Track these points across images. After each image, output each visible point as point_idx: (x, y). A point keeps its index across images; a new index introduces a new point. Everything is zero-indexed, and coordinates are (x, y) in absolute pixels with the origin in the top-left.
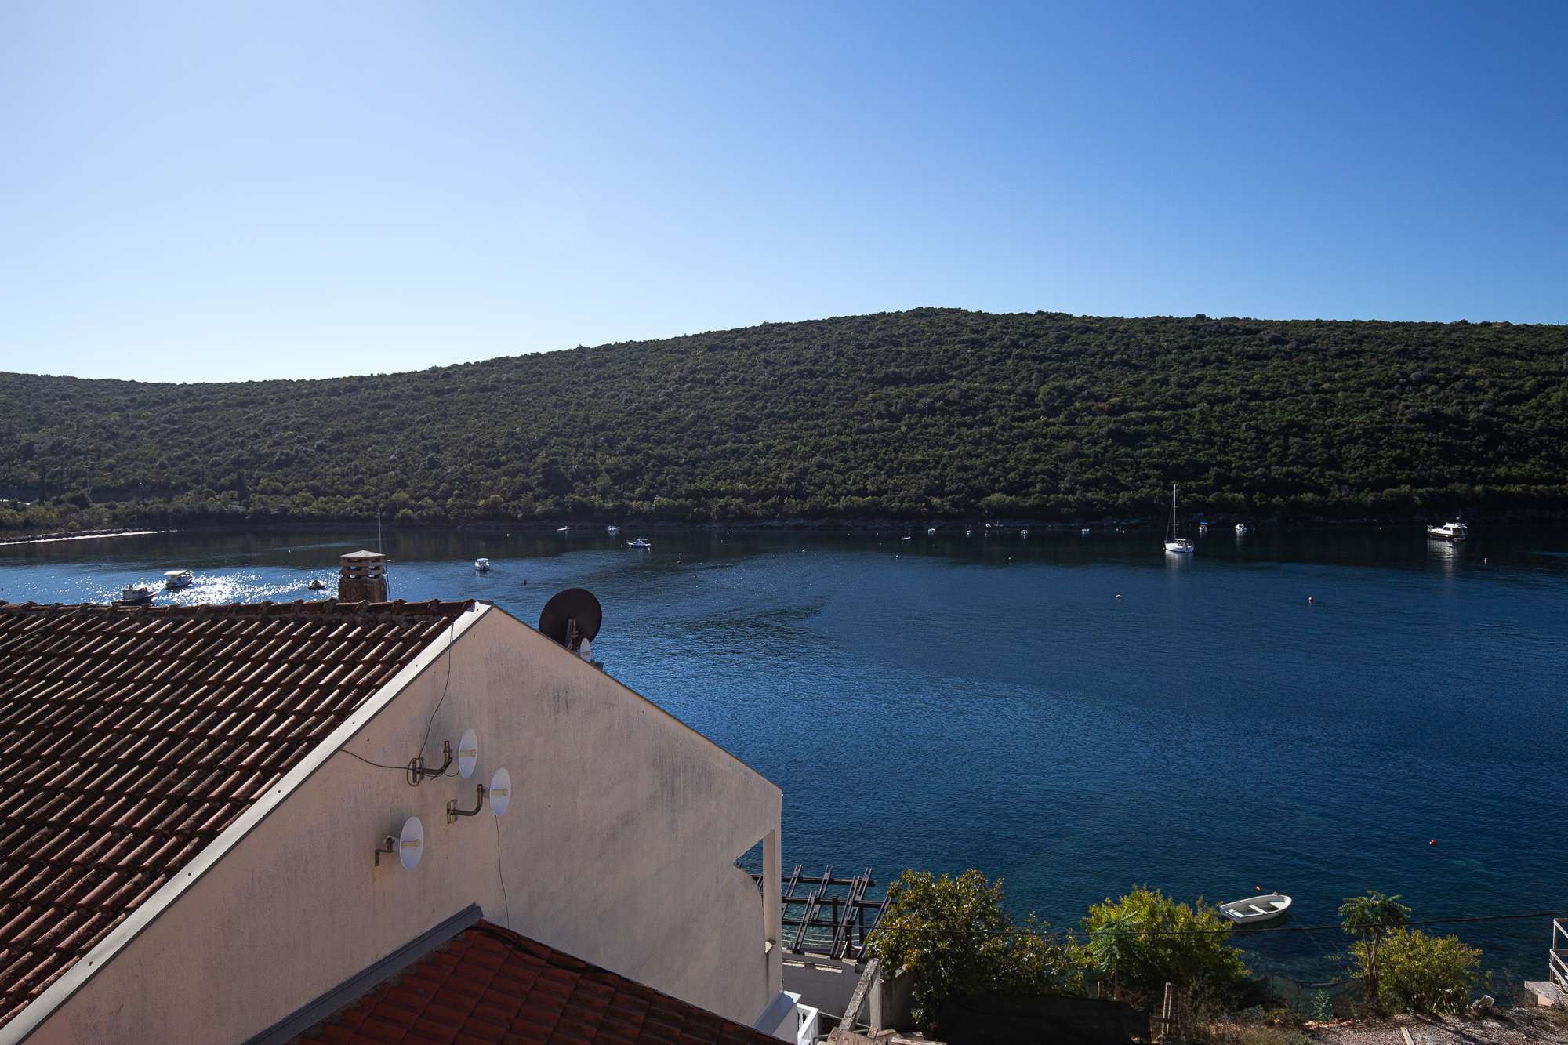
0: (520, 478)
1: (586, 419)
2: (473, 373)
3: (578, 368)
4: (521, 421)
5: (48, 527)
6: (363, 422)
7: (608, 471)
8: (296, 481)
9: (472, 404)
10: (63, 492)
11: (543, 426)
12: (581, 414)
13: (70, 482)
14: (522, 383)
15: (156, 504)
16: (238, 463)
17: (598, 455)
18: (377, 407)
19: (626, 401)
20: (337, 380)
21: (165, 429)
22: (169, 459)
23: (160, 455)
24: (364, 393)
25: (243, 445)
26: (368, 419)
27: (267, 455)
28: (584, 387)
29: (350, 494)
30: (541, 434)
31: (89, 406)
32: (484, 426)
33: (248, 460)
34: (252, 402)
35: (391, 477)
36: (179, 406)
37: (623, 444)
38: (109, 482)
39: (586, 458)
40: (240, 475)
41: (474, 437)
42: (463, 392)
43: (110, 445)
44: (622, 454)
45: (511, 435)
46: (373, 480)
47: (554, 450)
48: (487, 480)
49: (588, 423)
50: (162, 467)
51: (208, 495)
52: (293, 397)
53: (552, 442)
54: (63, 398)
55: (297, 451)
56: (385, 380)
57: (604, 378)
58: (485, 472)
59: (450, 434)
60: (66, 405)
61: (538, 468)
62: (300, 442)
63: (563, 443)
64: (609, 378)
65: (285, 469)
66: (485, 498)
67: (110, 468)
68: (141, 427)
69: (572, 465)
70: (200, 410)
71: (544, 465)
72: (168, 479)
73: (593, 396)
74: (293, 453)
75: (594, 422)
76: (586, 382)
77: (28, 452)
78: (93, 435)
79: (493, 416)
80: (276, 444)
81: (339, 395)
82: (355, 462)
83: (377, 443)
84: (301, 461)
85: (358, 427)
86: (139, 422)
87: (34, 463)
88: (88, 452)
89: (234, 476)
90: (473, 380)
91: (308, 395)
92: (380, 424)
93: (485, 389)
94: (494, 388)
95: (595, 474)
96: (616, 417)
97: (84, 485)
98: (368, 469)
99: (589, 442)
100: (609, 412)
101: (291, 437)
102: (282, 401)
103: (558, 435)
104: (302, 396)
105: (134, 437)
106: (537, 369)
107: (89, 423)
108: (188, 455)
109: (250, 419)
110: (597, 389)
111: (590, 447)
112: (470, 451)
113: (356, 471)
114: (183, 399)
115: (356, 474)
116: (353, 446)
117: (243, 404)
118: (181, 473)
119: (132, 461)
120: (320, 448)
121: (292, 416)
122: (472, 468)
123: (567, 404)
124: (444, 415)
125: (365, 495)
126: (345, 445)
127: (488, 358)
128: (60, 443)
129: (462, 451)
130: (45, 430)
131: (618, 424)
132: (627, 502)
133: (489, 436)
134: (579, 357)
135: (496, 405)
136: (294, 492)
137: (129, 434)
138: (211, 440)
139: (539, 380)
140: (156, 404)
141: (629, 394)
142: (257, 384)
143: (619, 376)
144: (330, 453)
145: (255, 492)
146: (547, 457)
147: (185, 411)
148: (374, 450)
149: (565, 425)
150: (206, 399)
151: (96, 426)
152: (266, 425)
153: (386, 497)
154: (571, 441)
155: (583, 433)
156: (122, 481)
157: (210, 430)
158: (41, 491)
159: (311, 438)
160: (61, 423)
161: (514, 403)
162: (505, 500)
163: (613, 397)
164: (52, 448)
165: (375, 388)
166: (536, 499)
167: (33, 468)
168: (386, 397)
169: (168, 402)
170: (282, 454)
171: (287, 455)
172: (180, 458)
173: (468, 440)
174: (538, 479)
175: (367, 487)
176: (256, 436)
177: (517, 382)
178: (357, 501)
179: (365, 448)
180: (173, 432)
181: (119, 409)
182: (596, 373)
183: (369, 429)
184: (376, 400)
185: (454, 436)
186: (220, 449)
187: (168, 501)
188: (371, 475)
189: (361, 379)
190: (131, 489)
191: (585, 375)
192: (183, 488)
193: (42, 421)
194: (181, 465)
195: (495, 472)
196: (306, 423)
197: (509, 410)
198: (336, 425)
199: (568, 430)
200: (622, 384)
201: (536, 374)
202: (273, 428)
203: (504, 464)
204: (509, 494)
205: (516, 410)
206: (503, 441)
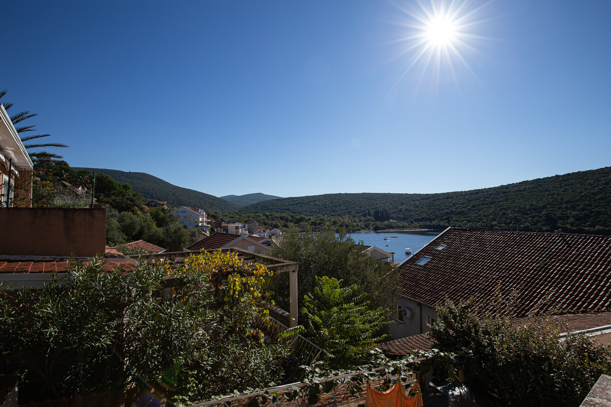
0: (536, 218)
1: (562, 199)
2: (516, 186)
3: (557, 182)
4: (535, 200)
5: (407, 227)
6: (481, 202)
7: (573, 217)
8: (463, 218)
9: (516, 195)
10: (408, 219)
11: (544, 202)
12: (559, 197)
13: (409, 217)
14: (534, 188)
15: (428, 223)
16: (447, 213)
17: (568, 211)
18: (485, 198)
19: (580, 192)
20: (471, 191)
21: (429, 205)
22: (430, 212)
23: (428, 211)
24: (480, 194)
25: (448, 209)
26: (482, 201)
27: (454, 211)
28: (560, 188)
29: (478, 222)
30: (544, 204)
31: (412, 200)
32: (521, 202)
33: (450, 213)
34: (449, 197)
35: (491, 217)
36: (431, 199)
37: (579, 207)
38: (417, 218)
39: (563, 212)
40: (448, 216)
41: (518, 206)
42: (513, 192)
43: (417, 209)
44: (578, 211)
45: (532, 205)
46: (485, 218)
47: (549, 209)
48: (523, 219)
49: (563, 200)
50: (429, 214)
51: (440, 221)
52: (460, 196)
53: (548, 207)
54: (406, 198)
55: (463, 210)
56: (487, 190)
57: (568, 185)
58: (523, 216)
59: (509, 205)
60: (407, 200)
61: (543, 215)
62: (463, 208)
63: (552, 207)
64: (570, 185)
65: (460, 215)
66: (523, 224)
67: (417, 214)
68: (423, 205)
69: (557, 215)
70: (437, 200)
71: (546, 214)
72: (430, 217)
73: (564, 191)
74: (461, 211)
75: (565, 200)
76: (560, 187)
77: (401, 210)
78: (413, 207)
79: (524, 199)
80: (457, 208)
81: (473, 195)
82: (480, 213)
83: (486, 208)
84: (464, 213)
85: (480, 203)
86: (423, 203)
87: (402, 213)
88: (412, 211)
89: (447, 216)
90: (516, 188)
91: (464, 195)
92: (486, 202)
93: (521, 191)
94: (524, 190)
95: (568, 218)
96: (575, 198)
97: (412, 218)
98: (483, 215)
99: (564, 206)
100: (572, 196)
101: (460, 206)
102: (457, 197)
103: (551, 204)
104: (462, 195)
105: (422, 207)
106: (540, 183)
107: (412, 204)
108: (435, 211)
109: (449, 202)
110: (565, 189)
111: (564, 208)
112: (517, 210)
113: (480, 215)
114: (432, 197)
115: (480, 216)
116: (479, 209)
117: (447, 198)
118: (433, 215)
119: (422, 213)
120: (469, 209)
121: (460, 201)
122: (518, 215)
123: (553, 194)
124: (507, 199)
125: (483, 222)
126: (476, 208)
127: (521, 181)
128: (407, 208)
129: (514, 210)
130: (404, 206)
131: (576, 200)
132: (582, 228)
133: (523, 205)
134: (557, 178)
135: (525, 196)
136: (462, 221)
137: (421, 206)
138: (440, 207)
139: (541, 187)
140: (426, 199)
141: (581, 190)
142: (450, 193)
143: (575, 184)
144: (472, 211)
145: (452, 221)
146: (546, 212)
147: (433, 200)
148: (485, 210)
149: (553, 201)
150: (438, 197)
151: (414, 205)
152: (454, 203)
153: (490, 223)
154: (556, 206)
155: (561, 204)
156: (420, 217)
157: (439, 205)
158: (404, 219)
159: (466, 207)
160: (407, 204)
161: (532, 195)
162: (531, 225)
163: (573, 191)
164: (405, 210)
165: (484, 192)
166: (543, 225)
167: (402, 214)
168: (487, 195)
169: (429, 198)
170: (459, 211)
171: (460, 211)
172: (433, 212)
173: (516, 206)
174: (543, 219)
175: (483, 220)
176: (451, 206)
177: (532, 188)
178: (481, 224)
179: (482, 209)
180: (431, 205)
181: (418, 201)
182: (564, 183)
183: (483, 204)
184: (484, 196)
185: (511, 205)
186: (442, 210)
187: (431, 222)
188: (485, 217)
189: (479, 190)
190: (423, 219)
191: (560, 184)
192: (434, 219)
193: (402, 204)
194: (433, 214)
195: (527, 217)
196: (464, 203)
197: (530, 197)
198: (473, 203)
199: (555, 203)
200: (577, 186)
201: (539, 185)
202: (456, 204)
203: (530, 214)
204: (532, 223)
205: (533, 197)
206: (529, 207)
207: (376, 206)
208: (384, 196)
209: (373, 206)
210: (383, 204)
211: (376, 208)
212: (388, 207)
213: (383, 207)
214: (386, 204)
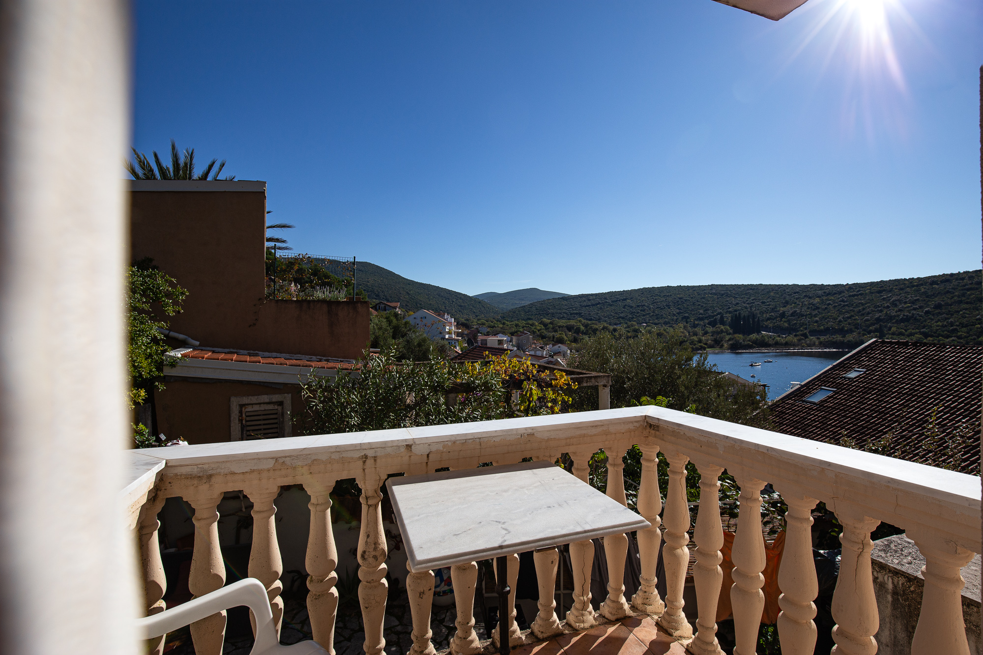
5: (794, 345)
6: (955, 298)
8: (913, 329)
10: (798, 331)
13: (800, 328)
15: (838, 338)
16: (878, 320)
18: (965, 289)
20: (935, 276)
21: (841, 304)
22: (843, 318)
23: (839, 316)
24: (955, 283)
25: (881, 311)
26: (959, 296)
27: (895, 316)
29: (947, 337)
31: (805, 296)
33: (884, 319)
34: (884, 290)
35: (977, 328)
36: (846, 294)
38: (816, 328)
40: (880, 325)
43: (816, 312)
46: (964, 329)
50: (840, 321)
51: (864, 335)
52: (908, 287)
54: (795, 293)
55: (913, 314)
56: (969, 275)
60: (797, 296)
62: (915, 309)
65: (906, 323)
67: (816, 322)
68: (829, 304)
70: (857, 295)
72: (843, 327)
74: (911, 315)
77: (783, 315)
78: (808, 308)
80: (900, 310)
81: (938, 284)
82: (951, 320)
83: (966, 309)
84: (915, 319)
85: (952, 300)
86: (828, 302)
87: (785, 320)
88: (806, 316)
89: (877, 326)
91: (917, 286)
92: (968, 299)
97: (806, 329)
98: (960, 323)
101: (908, 307)
102: (901, 289)
104: (913, 286)
105: (826, 308)
107: (806, 303)
108: (853, 316)
109: (884, 299)
113: (952, 324)
114: (848, 291)
115: (952, 326)
116: (949, 311)
117: (880, 292)
118: (849, 324)
119: (826, 319)
120: (927, 312)
121: (909, 296)
125: (959, 337)
126: (943, 311)
128: (796, 311)
130: (789, 306)
136: (911, 334)
137: (824, 307)
138: (864, 309)
140: (835, 294)
142: (886, 281)
144: (933, 315)
145: (889, 334)
147: (850, 296)
148: (964, 313)
150: (859, 291)
151: (809, 304)
152: (893, 301)
153: (974, 339)
156: (822, 327)
157: (862, 304)
158: (789, 330)
159: (921, 307)
160: (795, 303)
164: (792, 314)
165: (963, 279)
167: (785, 322)
168: (971, 284)
169: (840, 293)
170: (904, 315)
171: (907, 316)
172: (848, 318)
175: (959, 334)
176: (888, 307)
178: (953, 340)
179: (958, 312)
180: (844, 306)
181: (819, 297)
183: (961, 302)
184: (964, 286)
186: (869, 313)
187: (844, 337)
188: (963, 327)
189: (952, 275)
190: (826, 331)
192: (851, 331)
193: (787, 303)
194: (849, 321)
196: (918, 300)
198: (937, 300)
202: (898, 303)
207: (736, 308)
208: (751, 289)
209: (729, 308)
210: (748, 304)
211: (736, 311)
212: (758, 309)
213: (749, 310)
214: (753, 303)
